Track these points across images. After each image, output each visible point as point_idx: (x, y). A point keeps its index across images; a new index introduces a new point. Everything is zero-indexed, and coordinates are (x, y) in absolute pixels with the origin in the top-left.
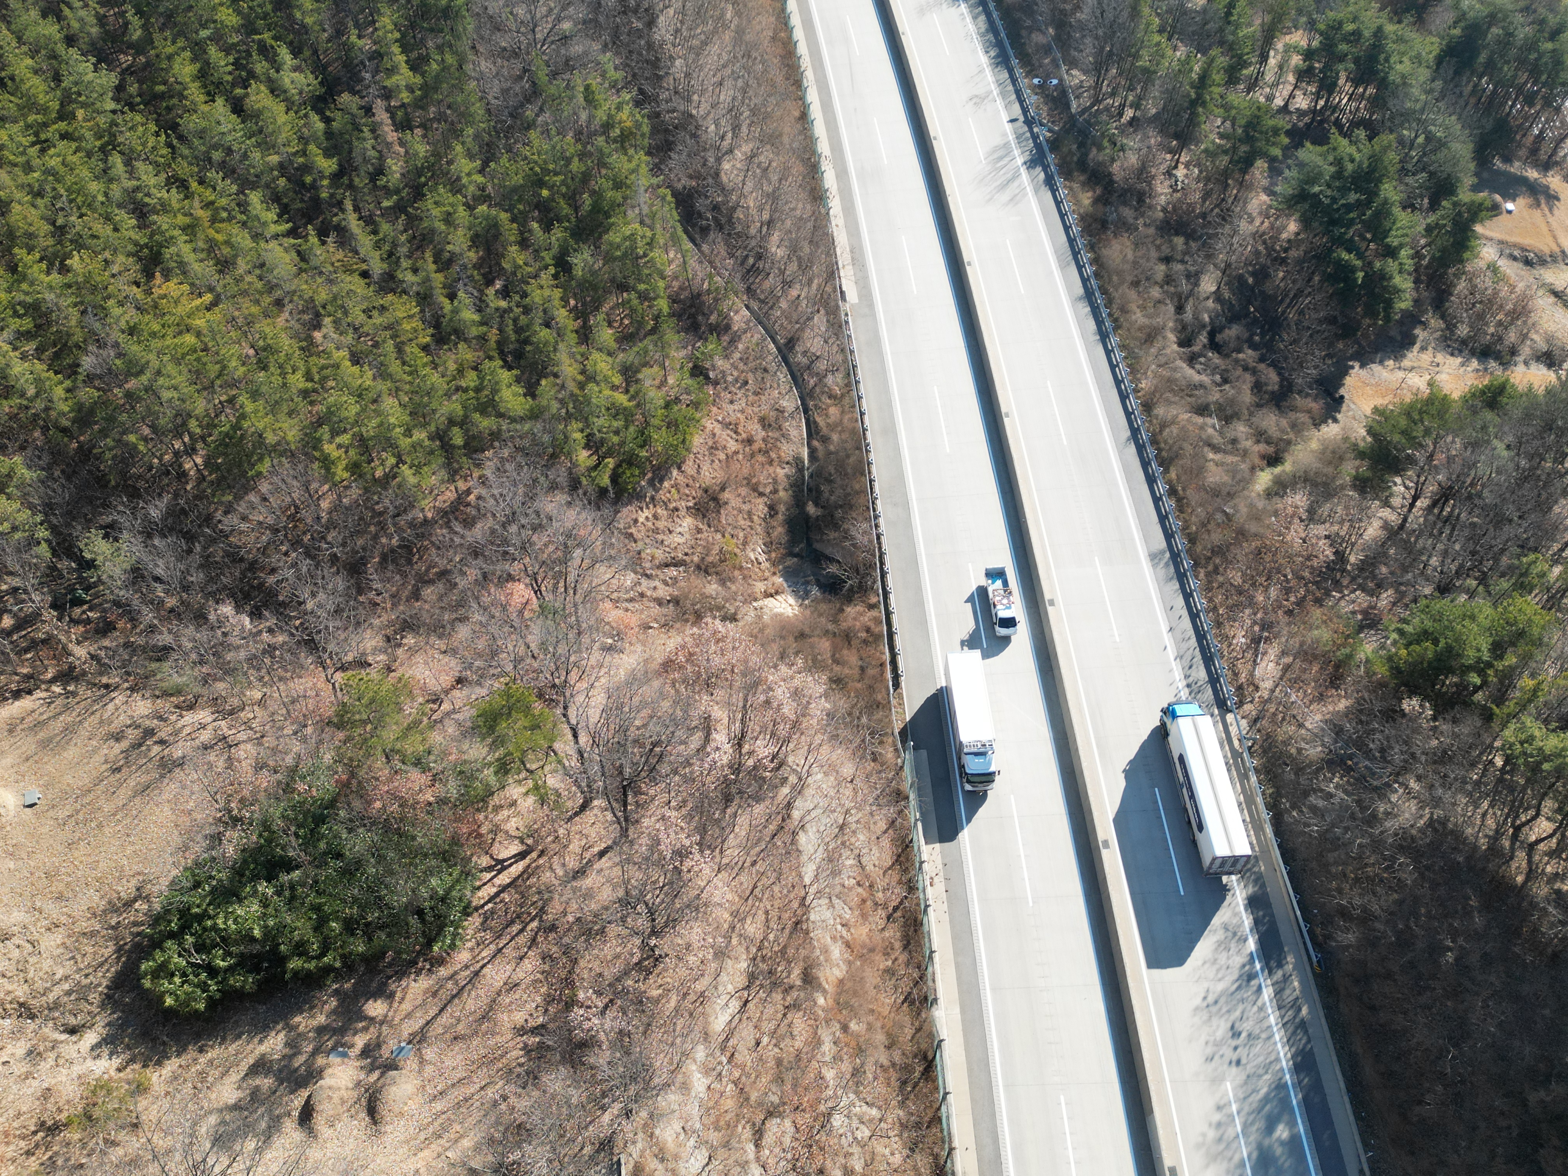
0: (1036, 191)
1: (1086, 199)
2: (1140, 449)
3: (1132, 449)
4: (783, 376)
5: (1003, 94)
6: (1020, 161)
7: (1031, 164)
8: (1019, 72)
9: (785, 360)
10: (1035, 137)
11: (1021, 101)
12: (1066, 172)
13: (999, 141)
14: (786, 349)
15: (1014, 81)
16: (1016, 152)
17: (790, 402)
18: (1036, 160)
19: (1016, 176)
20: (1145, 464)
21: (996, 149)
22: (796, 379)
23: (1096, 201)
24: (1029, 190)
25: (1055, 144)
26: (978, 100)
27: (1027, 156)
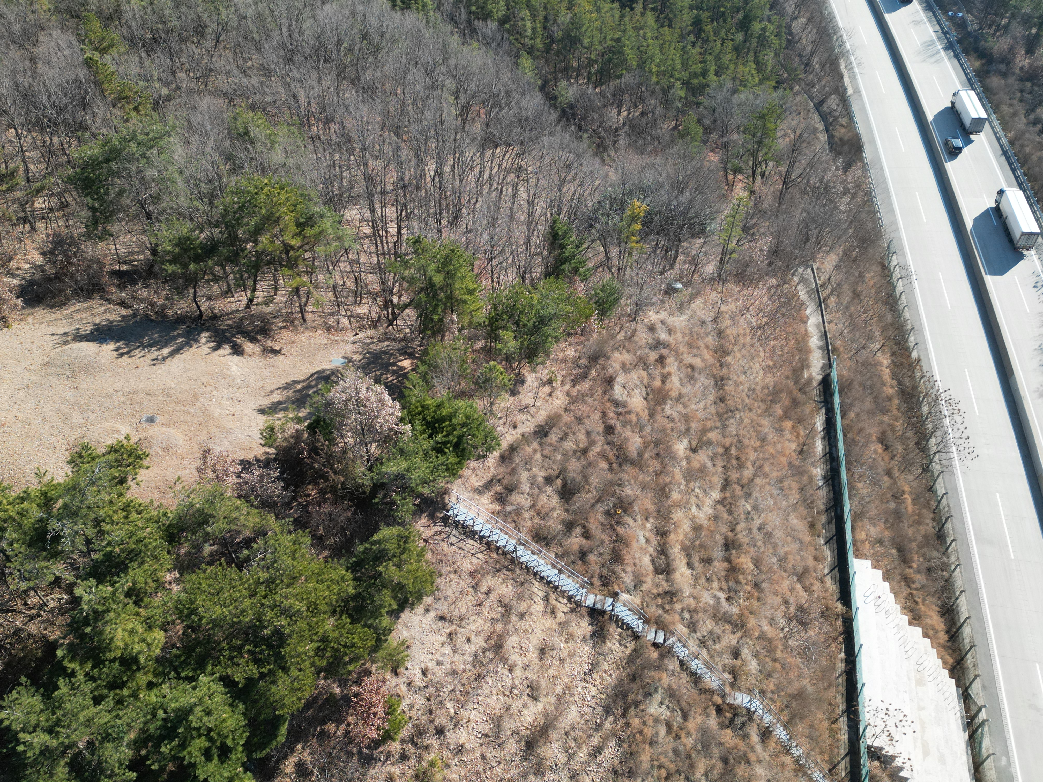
0: (949, 59)
1: (977, 64)
2: (1008, 159)
3: (1003, 158)
4: (816, 116)
5: (930, 21)
6: (940, 47)
7: (946, 49)
8: (939, 13)
9: (818, 110)
10: (948, 39)
11: (940, 25)
12: (966, 52)
13: (928, 39)
14: (819, 106)
15: (936, 16)
16: (938, 44)
17: (820, 126)
18: (949, 47)
19: (938, 52)
20: (1010, 164)
21: (926, 42)
22: (823, 117)
23: (983, 65)
24: (946, 59)
25: (959, 42)
26: (917, 23)
27: (944, 45)
